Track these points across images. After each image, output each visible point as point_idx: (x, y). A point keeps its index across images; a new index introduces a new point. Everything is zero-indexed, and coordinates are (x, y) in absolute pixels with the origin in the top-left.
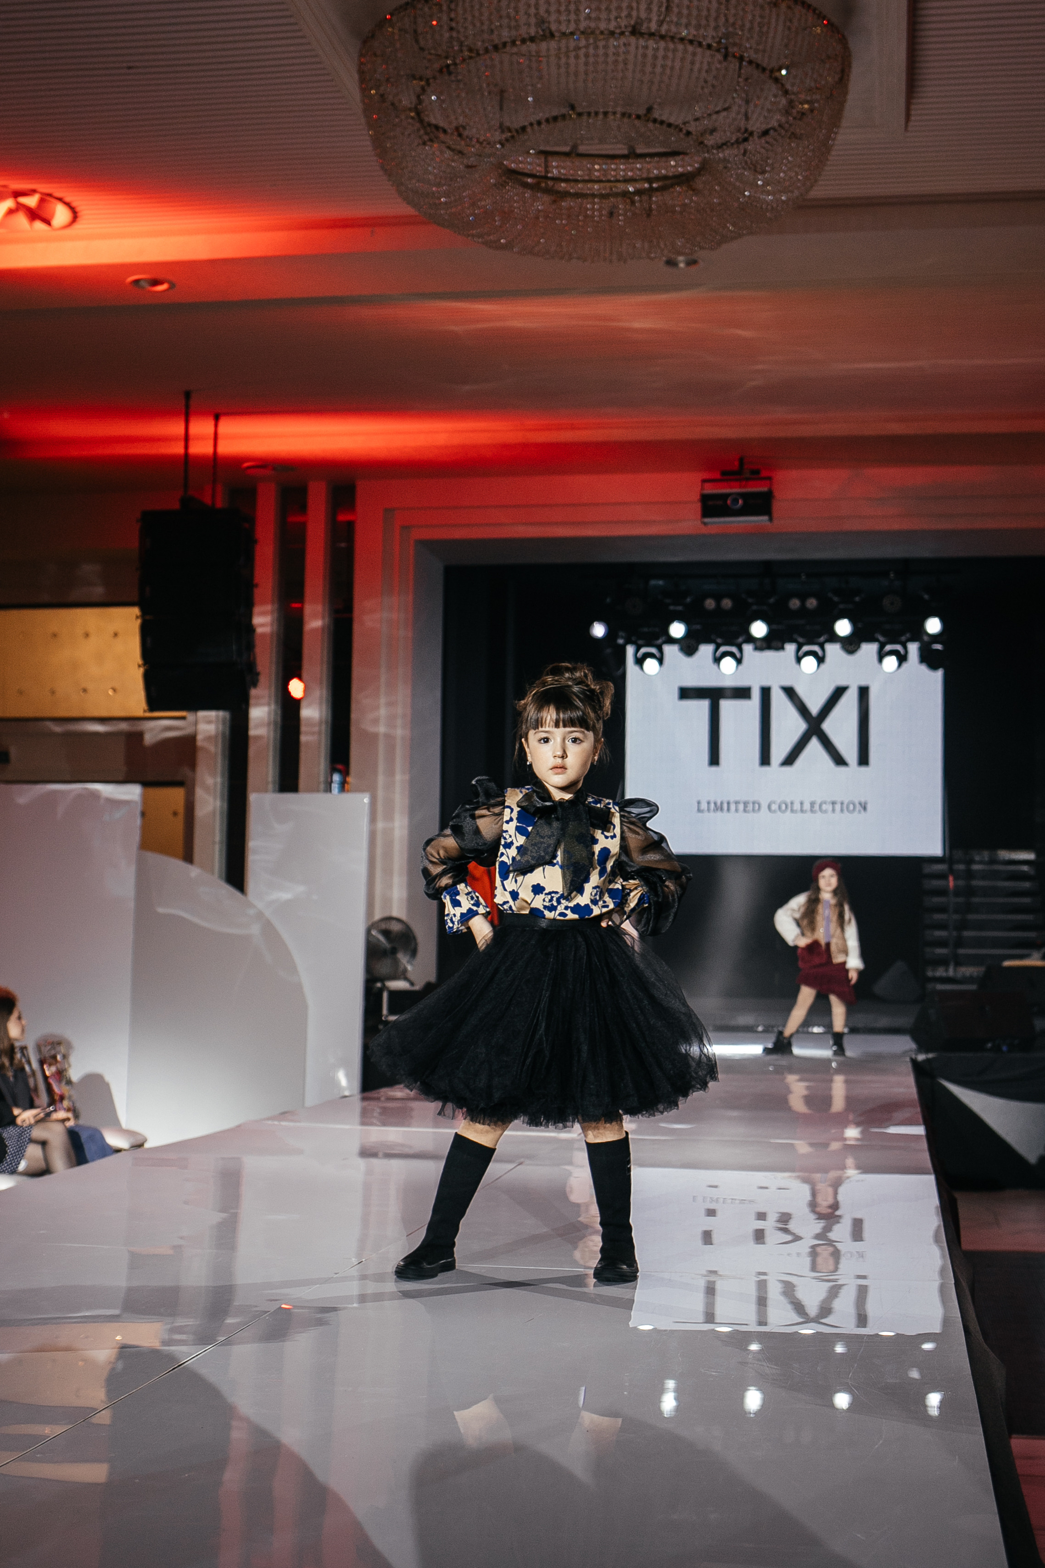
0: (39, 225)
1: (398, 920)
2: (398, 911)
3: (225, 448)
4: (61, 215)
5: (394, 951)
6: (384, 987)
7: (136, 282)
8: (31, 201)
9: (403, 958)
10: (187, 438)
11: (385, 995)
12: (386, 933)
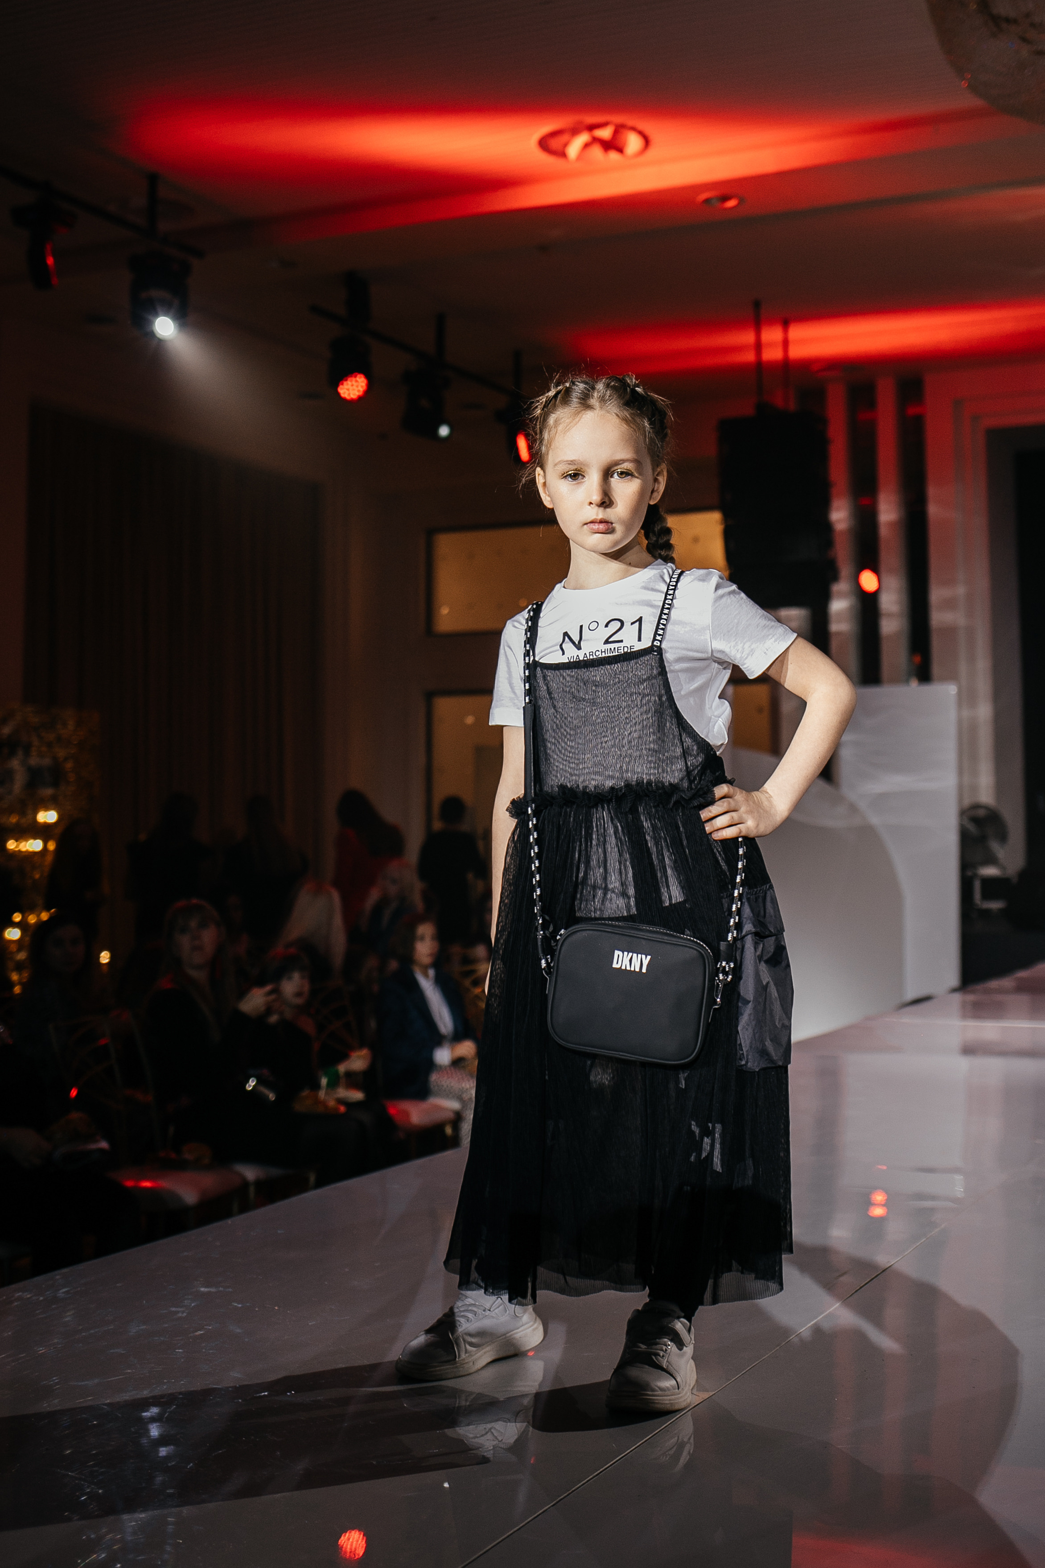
0: (613, 155)
1: (986, 807)
2: (986, 796)
3: (796, 352)
4: (633, 142)
5: (982, 839)
6: (975, 875)
7: (707, 201)
8: (605, 133)
9: (995, 847)
10: (758, 346)
11: (977, 885)
12: (975, 820)
